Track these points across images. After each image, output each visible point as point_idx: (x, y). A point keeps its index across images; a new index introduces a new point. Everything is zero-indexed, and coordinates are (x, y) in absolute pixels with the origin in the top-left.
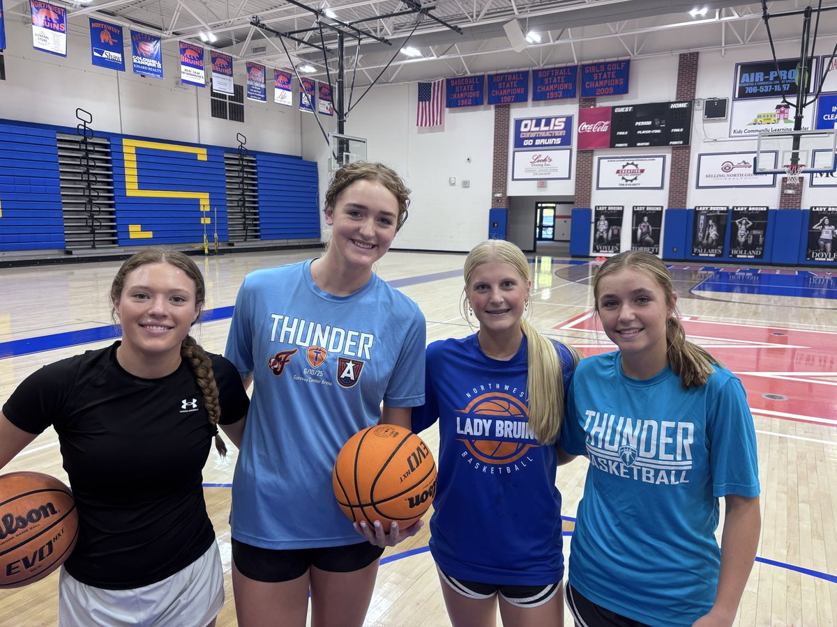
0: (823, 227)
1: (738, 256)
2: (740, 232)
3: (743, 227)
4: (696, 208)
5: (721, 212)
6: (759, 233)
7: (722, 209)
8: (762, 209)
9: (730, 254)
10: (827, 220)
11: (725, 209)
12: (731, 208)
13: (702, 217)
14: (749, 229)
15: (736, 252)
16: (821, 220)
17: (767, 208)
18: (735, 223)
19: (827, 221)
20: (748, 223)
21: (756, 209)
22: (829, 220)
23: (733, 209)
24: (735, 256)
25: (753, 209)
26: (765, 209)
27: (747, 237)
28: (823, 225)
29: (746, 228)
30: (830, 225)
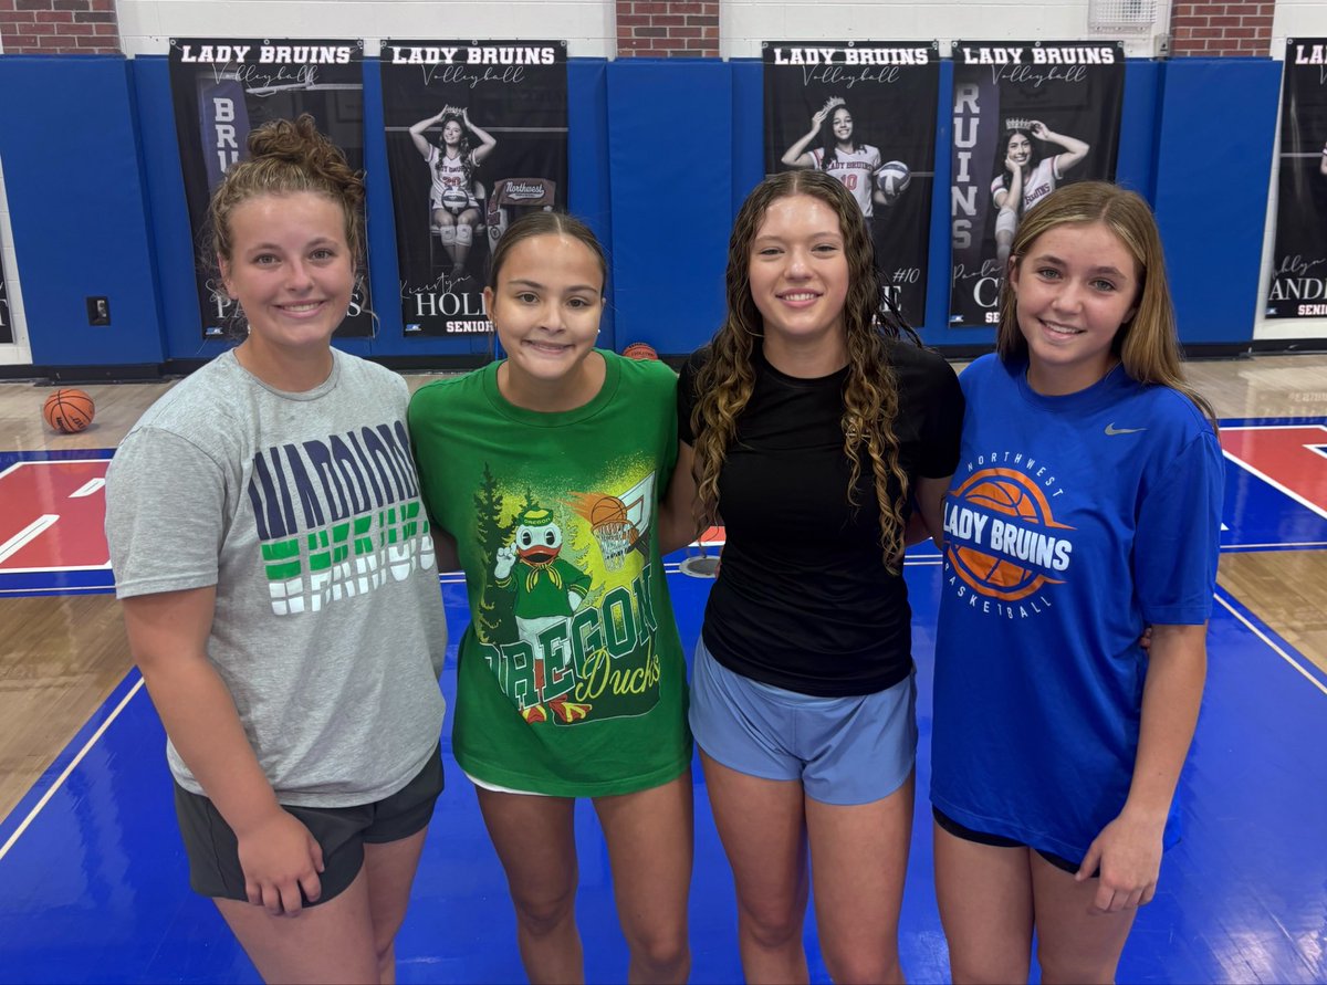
0: (830, 157)
1: (451, 327)
2: (438, 189)
3: (453, 161)
4: (176, 51)
5: (324, 72)
6: (538, 192)
7: (327, 55)
8: (532, 57)
9: (408, 313)
10: (842, 115)
11: (344, 56)
12: (372, 50)
13: (224, 109)
14: (480, 175)
15: (437, 305)
16: (818, 118)
17: (559, 48)
18: (408, 133)
19: (843, 124)
20: (478, 142)
21: (506, 57)
22: (854, 118)
23: (387, 53)
24: (435, 325)
25: (490, 55)
26: (549, 57)
27: (481, 218)
28: (827, 140)
29: (466, 166)
30: (857, 142)
